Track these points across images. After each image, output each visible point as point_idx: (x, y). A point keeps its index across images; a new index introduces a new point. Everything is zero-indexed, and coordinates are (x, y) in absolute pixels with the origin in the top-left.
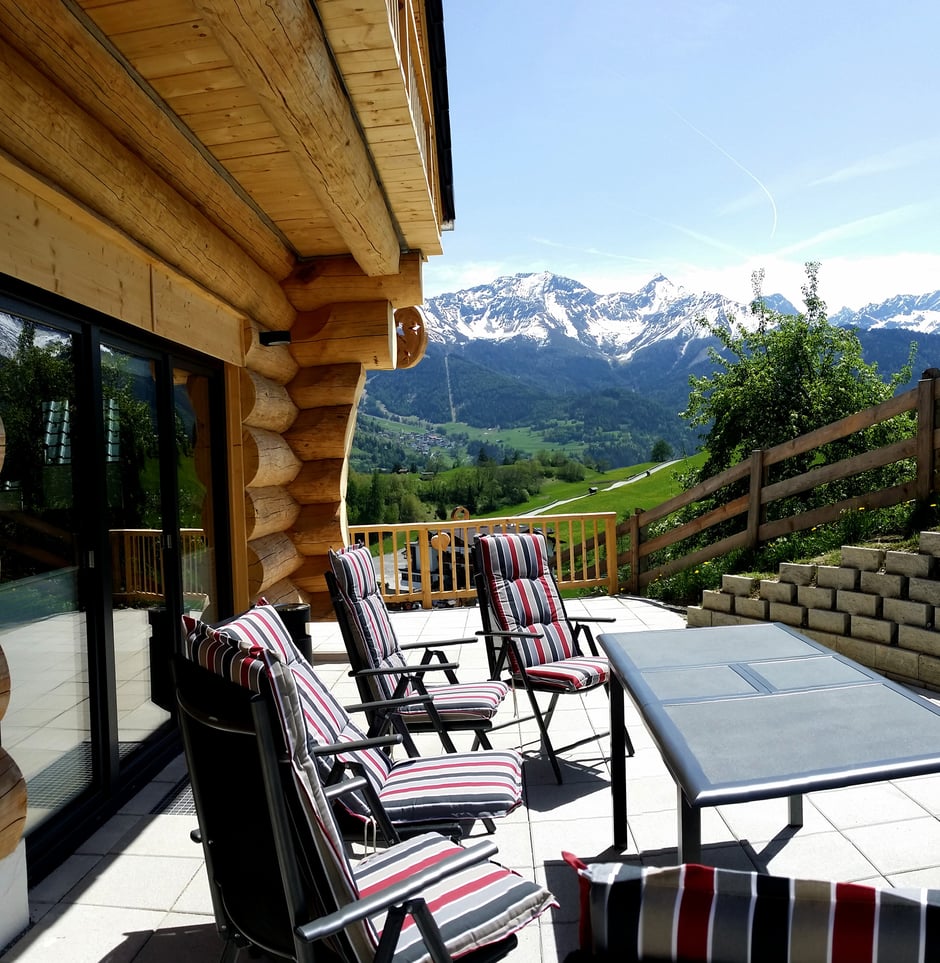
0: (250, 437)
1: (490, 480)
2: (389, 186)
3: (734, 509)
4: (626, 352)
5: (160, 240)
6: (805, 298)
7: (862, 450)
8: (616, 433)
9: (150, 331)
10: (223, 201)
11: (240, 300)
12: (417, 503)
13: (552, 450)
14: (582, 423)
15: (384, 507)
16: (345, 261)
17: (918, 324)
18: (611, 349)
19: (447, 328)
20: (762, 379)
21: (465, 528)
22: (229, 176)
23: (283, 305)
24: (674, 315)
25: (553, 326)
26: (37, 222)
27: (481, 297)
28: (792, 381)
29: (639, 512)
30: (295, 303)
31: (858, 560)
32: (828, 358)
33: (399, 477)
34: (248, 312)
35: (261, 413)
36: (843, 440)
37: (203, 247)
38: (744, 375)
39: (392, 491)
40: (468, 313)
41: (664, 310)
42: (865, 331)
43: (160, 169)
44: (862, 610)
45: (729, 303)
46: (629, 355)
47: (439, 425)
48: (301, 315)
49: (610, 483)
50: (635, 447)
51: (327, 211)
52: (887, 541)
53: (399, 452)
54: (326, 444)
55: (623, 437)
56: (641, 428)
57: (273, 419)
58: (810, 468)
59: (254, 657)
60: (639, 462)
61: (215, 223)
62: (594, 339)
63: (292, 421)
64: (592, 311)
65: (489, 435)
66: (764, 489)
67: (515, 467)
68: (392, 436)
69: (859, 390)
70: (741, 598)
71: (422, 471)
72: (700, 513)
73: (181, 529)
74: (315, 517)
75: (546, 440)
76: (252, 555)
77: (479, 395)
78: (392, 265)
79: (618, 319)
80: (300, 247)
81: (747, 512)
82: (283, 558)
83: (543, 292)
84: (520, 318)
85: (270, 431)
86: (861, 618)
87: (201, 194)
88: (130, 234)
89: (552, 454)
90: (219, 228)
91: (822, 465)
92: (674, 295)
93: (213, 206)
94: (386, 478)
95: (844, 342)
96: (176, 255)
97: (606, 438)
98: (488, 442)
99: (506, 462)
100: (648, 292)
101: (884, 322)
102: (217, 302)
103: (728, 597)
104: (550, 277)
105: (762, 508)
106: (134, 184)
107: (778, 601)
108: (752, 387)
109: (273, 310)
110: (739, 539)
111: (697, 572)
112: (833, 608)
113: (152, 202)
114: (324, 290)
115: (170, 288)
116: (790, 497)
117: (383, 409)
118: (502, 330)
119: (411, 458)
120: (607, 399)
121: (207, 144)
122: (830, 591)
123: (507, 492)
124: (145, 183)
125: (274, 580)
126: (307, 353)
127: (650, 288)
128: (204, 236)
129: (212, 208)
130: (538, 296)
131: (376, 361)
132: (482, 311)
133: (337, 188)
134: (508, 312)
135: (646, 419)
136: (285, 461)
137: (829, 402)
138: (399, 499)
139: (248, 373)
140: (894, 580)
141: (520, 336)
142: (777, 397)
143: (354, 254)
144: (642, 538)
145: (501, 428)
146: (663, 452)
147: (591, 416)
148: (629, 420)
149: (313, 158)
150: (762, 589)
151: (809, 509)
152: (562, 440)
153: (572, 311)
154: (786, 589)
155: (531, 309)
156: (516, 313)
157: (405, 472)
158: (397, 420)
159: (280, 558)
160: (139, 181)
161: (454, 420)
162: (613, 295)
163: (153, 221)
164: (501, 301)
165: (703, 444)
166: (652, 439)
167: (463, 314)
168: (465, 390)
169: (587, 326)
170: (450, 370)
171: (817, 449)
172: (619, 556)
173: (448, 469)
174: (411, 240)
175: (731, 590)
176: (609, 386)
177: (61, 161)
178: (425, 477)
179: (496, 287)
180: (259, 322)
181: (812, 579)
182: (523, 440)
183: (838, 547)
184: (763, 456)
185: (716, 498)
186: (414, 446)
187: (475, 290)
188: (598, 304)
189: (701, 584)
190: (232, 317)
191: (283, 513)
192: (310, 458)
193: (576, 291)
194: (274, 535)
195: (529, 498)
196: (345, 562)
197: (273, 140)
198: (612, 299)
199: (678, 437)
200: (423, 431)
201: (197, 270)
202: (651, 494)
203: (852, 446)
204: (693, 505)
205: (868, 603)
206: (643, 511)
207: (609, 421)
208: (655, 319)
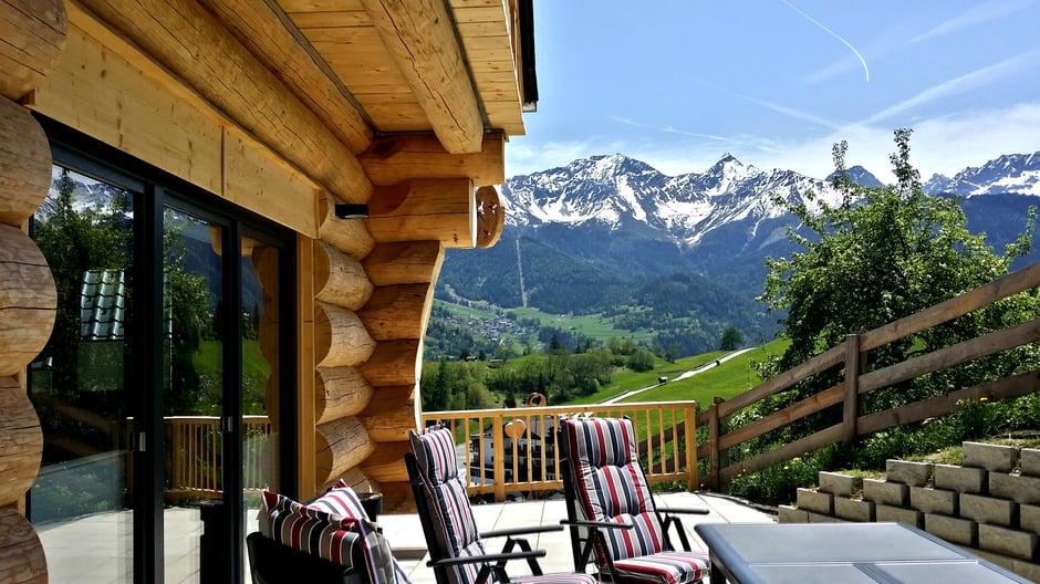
0: (323, 314)
1: (562, 369)
2: (474, 64)
3: (826, 399)
4: (694, 234)
5: (234, 102)
6: (895, 167)
7: (971, 334)
8: (685, 320)
9: (219, 194)
10: (301, 69)
11: (316, 170)
12: (484, 392)
13: (623, 337)
14: (651, 309)
15: (451, 397)
16: (427, 138)
17: (1030, 187)
18: (680, 231)
19: (519, 210)
20: (849, 258)
21: (542, 415)
22: (308, 45)
23: (360, 178)
24: (743, 196)
25: (624, 209)
26: (103, 74)
27: (557, 179)
28: (883, 259)
29: (718, 401)
30: (373, 177)
31: (984, 458)
32: (925, 232)
33: (466, 365)
34: (324, 183)
35: (335, 288)
36: (948, 324)
37: (279, 112)
38: (827, 254)
39: (458, 379)
40: (542, 196)
41: (733, 190)
42: (964, 198)
43: (236, 31)
44: (991, 517)
45: (802, 179)
46: (697, 238)
47: (510, 310)
48: (378, 189)
49: (680, 372)
50: (704, 334)
51: (412, 87)
52: (1020, 437)
53: (468, 338)
54: (402, 324)
55: (692, 324)
56: (710, 315)
57: (347, 295)
58: (908, 355)
59: (347, 529)
60: (708, 351)
61: (291, 90)
62: (664, 221)
63: (366, 299)
64: (661, 192)
65: (562, 322)
66: (861, 378)
67: (586, 355)
68: (460, 321)
69: (964, 265)
70: (841, 499)
71: (490, 359)
72: (782, 406)
73: (244, 417)
74: (387, 399)
75: (616, 327)
76: (321, 440)
77: (553, 279)
78: (475, 143)
79: (688, 201)
80: (378, 121)
81: (842, 403)
82: (354, 444)
83: (615, 175)
84: (594, 201)
85: (344, 308)
86: (993, 528)
87: (279, 59)
88: (202, 93)
89: (622, 342)
90: (296, 96)
91: (923, 352)
92: (743, 174)
93: (290, 73)
94: (453, 366)
95: (943, 213)
96: (251, 118)
97: (675, 325)
98: (560, 329)
99: (578, 351)
100: (715, 172)
101: (987, 187)
102: (292, 170)
103: (826, 497)
104: (621, 159)
105: (859, 398)
106: (210, 44)
107: (886, 503)
108: (836, 268)
109: (349, 183)
110: (833, 432)
111: (786, 468)
112: (956, 514)
113: (229, 64)
114: (403, 165)
115: (242, 152)
116: (885, 388)
117: (452, 293)
118: (577, 213)
119: (479, 344)
120: (676, 284)
121: (287, 11)
122: (951, 494)
123: (579, 382)
124: (222, 43)
125: (345, 468)
126: (386, 228)
127: (718, 169)
128: (281, 102)
129: (289, 74)
130: (611, 178)
131: (456, 239)
132: (558, 194)
133: (423, 64)
134: (583, 194)
135: (714, 305)
136: (358, 341)
137: (929, 280)
138: (466, 388)
139: (322, 247)
140: (1032, 483)
141: (594, 219)
142: (867, 277)
143: (436, 131)
144: (722, 430)
145: (575, 315)
146: (733, 340)
147: (661, 301)
148: (697, 306)
149: (401, 34)
150: (866, 489)
151: (910, 401)
152: (632, 328)
153: (641, 193)
154: (895, 491)
155: (605, 191)
156: (590, 195)
157: (473, 360)
158: (467, 305)
159: (351, 444)
160: (216, 41)
161: (525, 305)
162: (682, 177)
163: (228, 82)
164: (577, 183)
165: (784, 329)
166: (722, 326)
167: (536, 196)
168: (538, 274)
169: (656, 209)
170: (522, 252)
171: (915, 334)
172: (699, 449)
173: (517, 356)
174: (495, 119)
175: (829, 489)
176: (679, 269)
177: (133, 13)
178: (494, 365)
179: (572, 169)
180: (334, 194)
181: (927, 478)
182: (595, 327)
183: (958, 443)
184: (859, 341)
185: (799, 389)
186: (483, 332)
187: (549, 173)
188: (668, 186)
189: (792, 481)
190: (308, 187)
191: (356, 396)
192: (385, 338)
193: (644, 173)
194: (344, 419)
195: (600, 388)
196: (426, 443)
197: (358, 14)
198: (681, 181)
199: (750, 324)
200: (492, 316)
201: (272, 136)
202: (722, 385)
203: (958, 329)
204: (773, 396)
205: (1002, 510)
206: (722, 401)
207: (678, 306)
208: (723, 200)
